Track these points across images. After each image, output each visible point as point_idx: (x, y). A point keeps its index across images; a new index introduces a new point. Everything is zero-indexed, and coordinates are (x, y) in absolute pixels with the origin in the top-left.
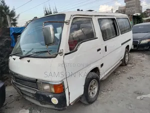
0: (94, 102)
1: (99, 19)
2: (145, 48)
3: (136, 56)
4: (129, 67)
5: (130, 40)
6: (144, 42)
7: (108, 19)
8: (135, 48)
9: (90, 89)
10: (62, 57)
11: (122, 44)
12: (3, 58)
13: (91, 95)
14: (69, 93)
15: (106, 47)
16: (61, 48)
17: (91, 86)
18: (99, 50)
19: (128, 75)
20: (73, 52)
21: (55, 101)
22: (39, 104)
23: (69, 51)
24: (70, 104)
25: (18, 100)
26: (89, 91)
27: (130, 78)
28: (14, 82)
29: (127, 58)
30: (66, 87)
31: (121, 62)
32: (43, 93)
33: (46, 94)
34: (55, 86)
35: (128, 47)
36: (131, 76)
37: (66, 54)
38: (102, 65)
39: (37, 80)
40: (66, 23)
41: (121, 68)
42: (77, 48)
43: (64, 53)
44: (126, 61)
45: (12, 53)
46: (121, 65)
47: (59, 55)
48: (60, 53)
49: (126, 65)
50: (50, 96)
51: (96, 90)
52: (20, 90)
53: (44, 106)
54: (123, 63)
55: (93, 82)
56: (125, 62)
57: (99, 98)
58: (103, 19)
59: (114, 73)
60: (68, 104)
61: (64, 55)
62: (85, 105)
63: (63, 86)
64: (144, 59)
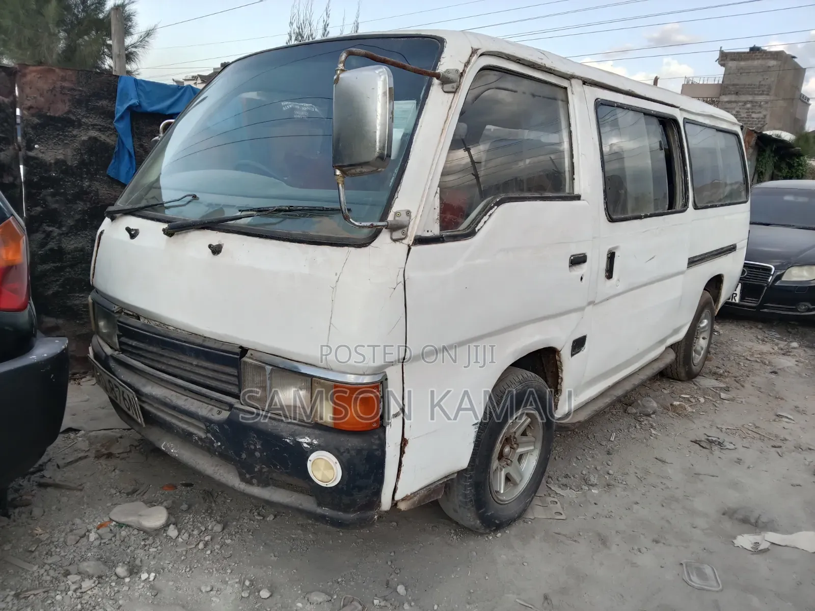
0: (510, 523)
1: (600, 104)
4: (705, 392)
5: (732, 249)
7: (647, 114)
9: (501, 456)
10: (402, 247)
11: (693, 262)
12: (56, 231)
13: (501, 486)
14: (404, 442)
15: (611, 257)
16: (398, 205)
17: (508, 441)
18: (578, 260)
19: (699, 428)
20: (455, 238)
21: (326, 468)
23: (435, 230)
24: (395, 504)
25: (109, 456)
26: (495, 464)
27: (709, 444)
29: (702, 343)
31: (671, 356)
32: (265, 424)
33: (282, 429)
35: (715, 283)
36: (714, 434)
37: (420, 241)
38: (578, 344)
39: (244, 351)
40: (445, 80)
41: (666, 389)
42: (477, 221)
43: (413, 232)
44: (697, 358)
45: (120, 204)
46: (666, 375)
47: (384, 237)
48: (393, 228)
49: (691, 376)
50: (305, 441)
51: (529, 465)
53: (256, 490)
54: (680, 366)
55: (519, 420)
56: (688, 359)
57: (537, 512)
58: (621, 106)
60: (386, 502)
61: (409, 240)
62: (462, 529)
64: (787, 362)
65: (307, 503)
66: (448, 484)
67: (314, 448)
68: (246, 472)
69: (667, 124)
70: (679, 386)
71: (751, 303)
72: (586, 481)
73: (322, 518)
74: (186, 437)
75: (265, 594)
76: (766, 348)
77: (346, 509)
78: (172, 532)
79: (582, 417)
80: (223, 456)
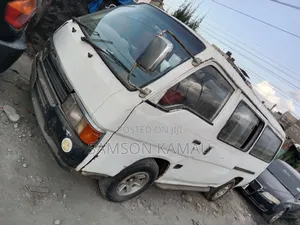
0: (116, 201)
2: (261, 206)
3: (236, 202)
4: (210, 208)
5: (253, 173)
6: (268, 196)
7: (256, 115)
8: (247, 192)
9: (128, 180)
10: (140, 100)
11: (236, 168)
12: (59, 10)
13: (121, 189)
14: (96, 156)
15: (210, 149)
16: (149, 87)
17: (134, 178)
18: (197, 142)
20: (161, 109)
21: (67, 145)
22: (42, 124)
23: (156, 102)
24: (81, 171)
25: (20, 88)
26: (124, 181)
28: (41, 58)
29: (221, 193)
31: (208, 190)
32: (62, 118)
33: (65, 124)
34: (88, 128)
35: (240, 179)
36: (200, 223)
37: (148, 102)
38: (178, 166)
39: (74, 92)
40: (195, 61)
41: (199, 198)
42: (172, 109)
43: (147, 98)
44: (216, 196)
45: (79, 19)
46: (203, 193)
47: (137, 93)
48: (142, 92)
49: (210, 200)
50: (68, 132)
51: (135, 190)
52: (38, 78)
53: (46, 135)
54: (209, 194)
55: (142, 175)
56: (213, 194)
57: (126, 205)
58: (249, 108)
59: (182, 193)
60: (78, 168)
61: (145, 99)
62: (99, 193)
63: (99, 139)
65: (56, 150)
66: (103, 177)
67: (69, 137)
68: (47, 127)
69: (261, 123)
70: (205, 201)
73: (56, 158)
74: (40, 103)
75: (25, 165)
76: (241, 209)
77: (65, 161)
78: (16, 126)
79: (164, 187)
80: (45, 117)
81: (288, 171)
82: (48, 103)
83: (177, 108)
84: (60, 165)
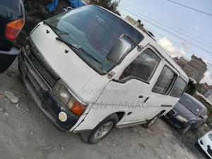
0: (93, 143)
1: (166, 66)
2: (177, 125)
3: (162, 125)
4: (147, 133)
5: (171, 106)
6: (181, 118)
7: (173, 72)
9: (100, 129)
10: (109, 80)
11: (162, 106)
13: (96, 135)
14: (83, 120)
15: (147, 99)
16: (113, 70)
17: (103, 127)
18: (141, 97)
19: (142, 141)
20: (120, 82)
21: (63, 117)
23: (118, 79)
24: (73, 131)
25: (10, 76)
26: (98, 130)
27: (142, 146)
28: (25, 54)
29: (153, 122)
30: (86, 112)
31: (145, 122)
33: (59, 102)
35: (163, 111)
36: (144, 144)
37: (113, 80)
38: (130, 113)
39: (60, 79)
40: (139, 48)
42: (127, 80)
43: (113, 78)
44: (150, 125)
46: (142, 125)
47: (106, 76)
48: (109, 75)
49: (146, 127)
50: (62, 108)
51: (104, 133)
52: (28, 71)
53: (43, 110)
54: (146, 125)
55: (108, 124)
56: (148, 124)
57: (99, 144)
60: (71, 130)
61: (111, 79)
62: (83, 141)
63: (85, 109)
64: (167, 135)
65: (54, 120)
66: (86, 131)
67: (63, 111)
68: (44, 105)
69: (175, 75)
70: (143, 128)
71: (167, 118)
72: (113, 141)
73: (55, 126)
74: (34, 88)
75: (32, 133)
76: (164, 129)
77: (62, 127)
78: (17, 106)
79: (121, 127)
80: (40, 98)
81: (190, 99)
82: (42, 88)
83: (130, 79)
84: (59, 129)
